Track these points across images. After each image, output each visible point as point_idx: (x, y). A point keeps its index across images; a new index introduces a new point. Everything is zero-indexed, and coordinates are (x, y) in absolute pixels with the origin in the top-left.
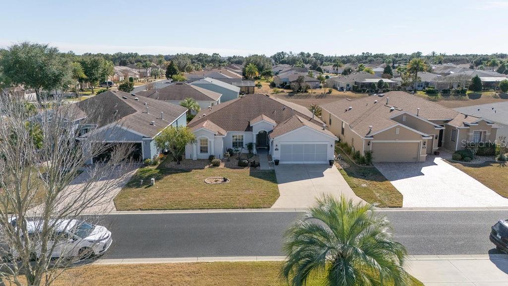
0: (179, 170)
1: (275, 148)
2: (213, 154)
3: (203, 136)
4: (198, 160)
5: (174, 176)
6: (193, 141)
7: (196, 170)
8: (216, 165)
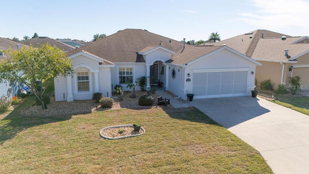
0: (45, 118)
1: (186, 77)
2: (97, 91)
3: (82, 65)
4: (75, 101)
5: (36, 129)
6: (68, 70)
7: (78, 116)
8: (107, 106)
